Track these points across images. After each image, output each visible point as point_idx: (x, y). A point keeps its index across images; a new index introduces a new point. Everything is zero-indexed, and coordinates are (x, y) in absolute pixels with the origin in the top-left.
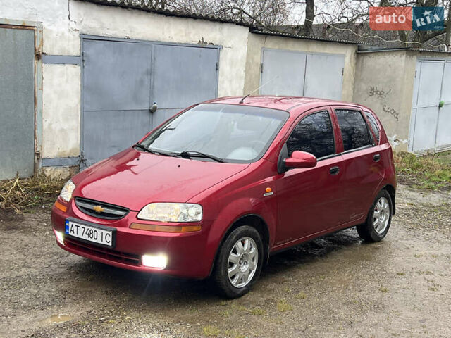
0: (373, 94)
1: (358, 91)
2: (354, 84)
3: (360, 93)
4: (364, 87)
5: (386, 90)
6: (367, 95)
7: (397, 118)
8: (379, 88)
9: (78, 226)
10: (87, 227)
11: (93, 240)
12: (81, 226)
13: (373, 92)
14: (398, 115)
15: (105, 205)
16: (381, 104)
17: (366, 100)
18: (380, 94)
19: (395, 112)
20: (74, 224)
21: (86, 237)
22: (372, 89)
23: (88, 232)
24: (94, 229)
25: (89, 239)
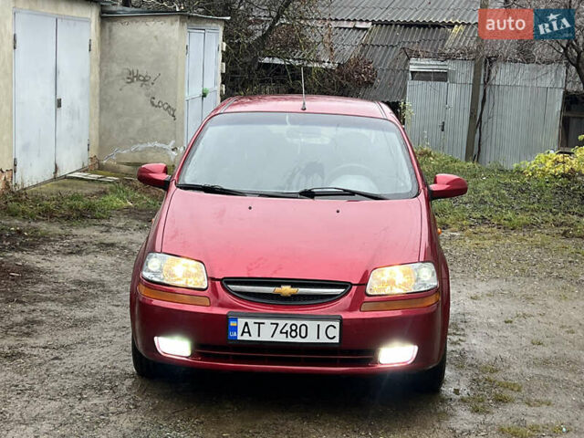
0: (133, 81)
1: (107, 76)
2: (100, 65)
3: (111, 79)
4: (116, 69)
5: (153, 75)
6: (122, 82)
7: (173, 116)
8: (143, 71)
9: (259, 324)
10: (281, 323)
11: (298, 340)
12: (268, 322)
13: (133, 77)
14: (174, 111)
15: (295, 283)
16: (147, 95)
17: (121, 90)
18: (144, 80)
19: (169, 107)
20: (251, 322)
21: (280, 338)
22: (131, 73)
23: (288, 328)
24: (299, 323)
25: (290, 340)
